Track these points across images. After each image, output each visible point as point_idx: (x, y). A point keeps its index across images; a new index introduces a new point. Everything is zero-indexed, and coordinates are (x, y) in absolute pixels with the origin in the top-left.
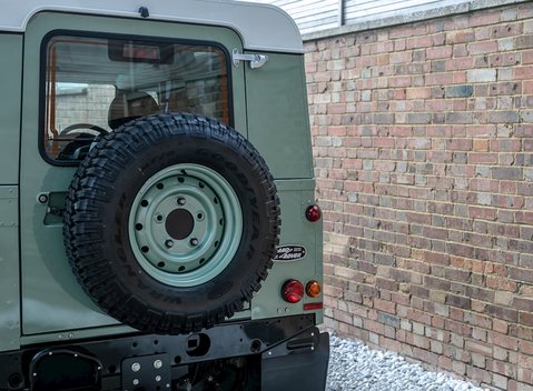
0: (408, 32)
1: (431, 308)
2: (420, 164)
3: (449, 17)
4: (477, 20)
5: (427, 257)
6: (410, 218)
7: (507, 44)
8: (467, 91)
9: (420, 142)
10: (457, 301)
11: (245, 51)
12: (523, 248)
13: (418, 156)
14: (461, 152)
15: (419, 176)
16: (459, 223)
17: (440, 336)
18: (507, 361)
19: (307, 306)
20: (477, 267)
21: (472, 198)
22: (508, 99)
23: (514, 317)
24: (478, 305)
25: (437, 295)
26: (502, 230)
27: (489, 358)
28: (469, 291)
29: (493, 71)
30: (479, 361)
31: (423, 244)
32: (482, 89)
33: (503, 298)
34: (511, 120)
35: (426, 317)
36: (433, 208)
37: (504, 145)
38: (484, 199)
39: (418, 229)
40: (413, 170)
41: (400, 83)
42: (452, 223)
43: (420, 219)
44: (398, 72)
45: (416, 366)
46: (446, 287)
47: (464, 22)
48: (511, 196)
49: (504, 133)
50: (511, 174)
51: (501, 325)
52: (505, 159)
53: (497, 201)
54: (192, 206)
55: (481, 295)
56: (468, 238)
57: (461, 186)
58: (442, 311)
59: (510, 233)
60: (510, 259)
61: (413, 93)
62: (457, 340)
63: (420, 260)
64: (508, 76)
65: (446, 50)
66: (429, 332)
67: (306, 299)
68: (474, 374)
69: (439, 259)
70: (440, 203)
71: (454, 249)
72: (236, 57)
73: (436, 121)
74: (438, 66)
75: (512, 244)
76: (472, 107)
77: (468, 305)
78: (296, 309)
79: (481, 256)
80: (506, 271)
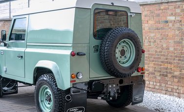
0: (149, 6)
1: (155, 77)
2: (152, 40)
3: (162, 3)
4: (170, 4)
5: (154, 64)
6: (149, 54)
7: (178, 11)
8: (167, 22)
9: (152, 35)
10: (163, 75)
11: (131, 13)
12: (182, 61)
13: (152, 38)
14: (165, 37)
15: (152, 43)
16: (164, 55)
17: (158, 84)
18: (178, 89)
19: (142, 73)
20: (169, 66)
21: (168, 49)
22: (178, 24)
23: (180, 78)
24: (169, 75)
25: (157, 74)
26: (176, 57)
27: (172, 89)
28: (167, 72)
29: (174, 17)
30: (170, 90)
31: (153, 61)
32: (171, 22)
33: (177, 73)
34: (179, 29)
35: (154, 80)
36: (156, 52)
37: (177, 35)
38: (171, 49)
39: (152, 57)
40: (150, 42)
41: (146, 19)
42: (162, 55)
43: (152, 55)
44: (146, 16)
45: (151, 92)
46: (160, 72)
47: (166, 4)
48: (179, 48)
49: (177, 32)
50: (179, 43)
51: (176, 80)
52: (177, 39)
53: (175, 49)
54: (125, 49)
55: (170, 73)
56: (167, 59)
57: (165, 46)
58: (159, 78)
59: (179, 57)
60: (179, 63)
61: (150, 22)
62: (163, 85)
63: (152, 65)
64: (178, 18)
65: (161, 11)
66: (155, 84)
67: (142, 72)
68: (168, 93)
69: (158, 65)
70: (158, 50)
71: (162, 62)
72: (129, 14)
73: (157, 29)
74: (158, 15)
75: (179, 60)
76: (168, 26)
77: (167, 76)
78: (139, 74)
79: (170, 63)
80: (177, 67)
